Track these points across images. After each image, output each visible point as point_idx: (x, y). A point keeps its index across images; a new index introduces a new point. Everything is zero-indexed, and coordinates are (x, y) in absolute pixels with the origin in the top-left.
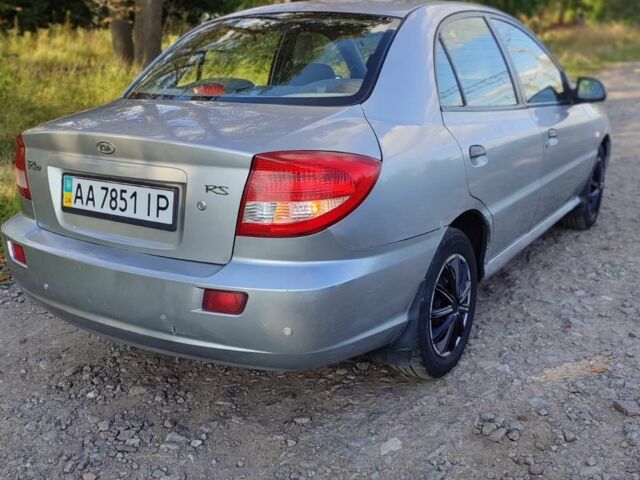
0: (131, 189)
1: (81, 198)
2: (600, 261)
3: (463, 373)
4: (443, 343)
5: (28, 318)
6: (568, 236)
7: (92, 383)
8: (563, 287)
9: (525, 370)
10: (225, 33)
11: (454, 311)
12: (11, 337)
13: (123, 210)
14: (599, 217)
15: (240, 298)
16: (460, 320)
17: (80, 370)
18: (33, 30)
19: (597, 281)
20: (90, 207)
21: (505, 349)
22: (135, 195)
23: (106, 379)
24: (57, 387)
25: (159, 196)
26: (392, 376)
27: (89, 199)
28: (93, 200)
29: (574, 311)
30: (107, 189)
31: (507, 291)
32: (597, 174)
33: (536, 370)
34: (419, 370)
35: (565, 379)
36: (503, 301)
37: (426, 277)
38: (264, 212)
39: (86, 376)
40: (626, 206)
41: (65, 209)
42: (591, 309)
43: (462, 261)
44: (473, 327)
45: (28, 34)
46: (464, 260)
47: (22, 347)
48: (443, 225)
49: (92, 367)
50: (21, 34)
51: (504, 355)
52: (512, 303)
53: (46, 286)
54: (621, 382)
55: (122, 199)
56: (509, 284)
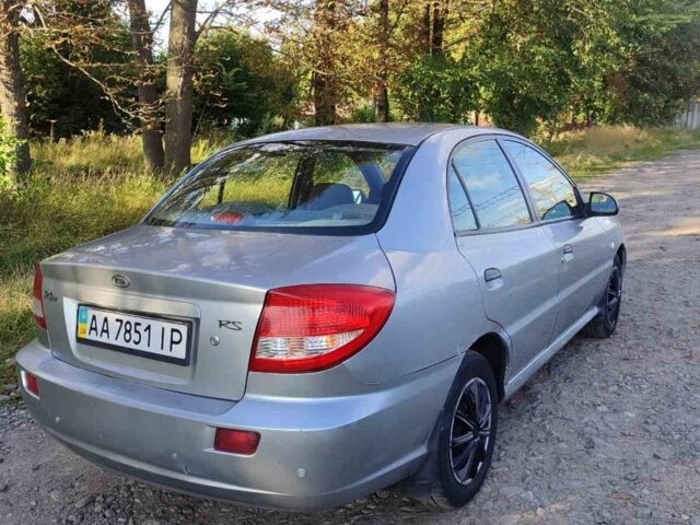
0: (145, 322)
1: (95, 329)
2: (621, 372)
3: (486, 501)
4: (464, 471)
5: (42, 442)
6: (588, 346)
7: (104, 516)
8: (585, 402)
9: (549, 497)
10: (251, 156)
11: (475, 438)
12: (24, 463)
13: (137, 343)
14: (618, 324)
15: (252, 438)
16: (481, 445)
17: (92, 501)
18: (68, 137)
19: (619, 395)
20: (104, 339)
21: (528, 472)
22: (149, 328)
23: (118, 511)
24: (67, 521)
25: (173, 330)
26: (413, 505)
27: (103, 331)
28: (107, 331)
29: (597, 429)
30: (121, 321)
31: (530, 406)
32: (614, 283)
33: (560, 497)
34: (440, 501)
35: (590, 508)
36: (526, 417)
37: (445, 406)
38: (278, 347)
39: (98, 508)
40: (645, 312)
41: (80, 340)
42: (613, 426)
43: (481, 384)
44: (496, 448)
45: (63, 140)
46: (483, 383)
47: (35, 474)
48: (461, 352)
49: (104, 497)
50: (56, 141)
51: (527, 480)
52: (534, 420)
53: (58, 419)
54: (647, 511)
55: (136, 331)
56: (532, 398)
